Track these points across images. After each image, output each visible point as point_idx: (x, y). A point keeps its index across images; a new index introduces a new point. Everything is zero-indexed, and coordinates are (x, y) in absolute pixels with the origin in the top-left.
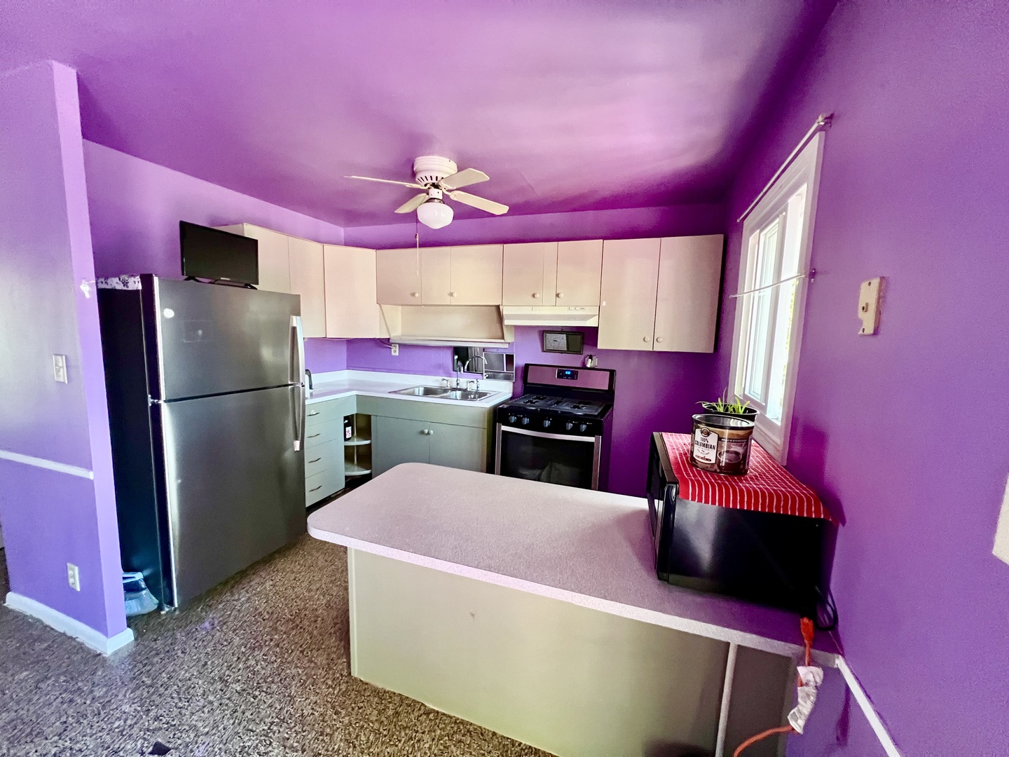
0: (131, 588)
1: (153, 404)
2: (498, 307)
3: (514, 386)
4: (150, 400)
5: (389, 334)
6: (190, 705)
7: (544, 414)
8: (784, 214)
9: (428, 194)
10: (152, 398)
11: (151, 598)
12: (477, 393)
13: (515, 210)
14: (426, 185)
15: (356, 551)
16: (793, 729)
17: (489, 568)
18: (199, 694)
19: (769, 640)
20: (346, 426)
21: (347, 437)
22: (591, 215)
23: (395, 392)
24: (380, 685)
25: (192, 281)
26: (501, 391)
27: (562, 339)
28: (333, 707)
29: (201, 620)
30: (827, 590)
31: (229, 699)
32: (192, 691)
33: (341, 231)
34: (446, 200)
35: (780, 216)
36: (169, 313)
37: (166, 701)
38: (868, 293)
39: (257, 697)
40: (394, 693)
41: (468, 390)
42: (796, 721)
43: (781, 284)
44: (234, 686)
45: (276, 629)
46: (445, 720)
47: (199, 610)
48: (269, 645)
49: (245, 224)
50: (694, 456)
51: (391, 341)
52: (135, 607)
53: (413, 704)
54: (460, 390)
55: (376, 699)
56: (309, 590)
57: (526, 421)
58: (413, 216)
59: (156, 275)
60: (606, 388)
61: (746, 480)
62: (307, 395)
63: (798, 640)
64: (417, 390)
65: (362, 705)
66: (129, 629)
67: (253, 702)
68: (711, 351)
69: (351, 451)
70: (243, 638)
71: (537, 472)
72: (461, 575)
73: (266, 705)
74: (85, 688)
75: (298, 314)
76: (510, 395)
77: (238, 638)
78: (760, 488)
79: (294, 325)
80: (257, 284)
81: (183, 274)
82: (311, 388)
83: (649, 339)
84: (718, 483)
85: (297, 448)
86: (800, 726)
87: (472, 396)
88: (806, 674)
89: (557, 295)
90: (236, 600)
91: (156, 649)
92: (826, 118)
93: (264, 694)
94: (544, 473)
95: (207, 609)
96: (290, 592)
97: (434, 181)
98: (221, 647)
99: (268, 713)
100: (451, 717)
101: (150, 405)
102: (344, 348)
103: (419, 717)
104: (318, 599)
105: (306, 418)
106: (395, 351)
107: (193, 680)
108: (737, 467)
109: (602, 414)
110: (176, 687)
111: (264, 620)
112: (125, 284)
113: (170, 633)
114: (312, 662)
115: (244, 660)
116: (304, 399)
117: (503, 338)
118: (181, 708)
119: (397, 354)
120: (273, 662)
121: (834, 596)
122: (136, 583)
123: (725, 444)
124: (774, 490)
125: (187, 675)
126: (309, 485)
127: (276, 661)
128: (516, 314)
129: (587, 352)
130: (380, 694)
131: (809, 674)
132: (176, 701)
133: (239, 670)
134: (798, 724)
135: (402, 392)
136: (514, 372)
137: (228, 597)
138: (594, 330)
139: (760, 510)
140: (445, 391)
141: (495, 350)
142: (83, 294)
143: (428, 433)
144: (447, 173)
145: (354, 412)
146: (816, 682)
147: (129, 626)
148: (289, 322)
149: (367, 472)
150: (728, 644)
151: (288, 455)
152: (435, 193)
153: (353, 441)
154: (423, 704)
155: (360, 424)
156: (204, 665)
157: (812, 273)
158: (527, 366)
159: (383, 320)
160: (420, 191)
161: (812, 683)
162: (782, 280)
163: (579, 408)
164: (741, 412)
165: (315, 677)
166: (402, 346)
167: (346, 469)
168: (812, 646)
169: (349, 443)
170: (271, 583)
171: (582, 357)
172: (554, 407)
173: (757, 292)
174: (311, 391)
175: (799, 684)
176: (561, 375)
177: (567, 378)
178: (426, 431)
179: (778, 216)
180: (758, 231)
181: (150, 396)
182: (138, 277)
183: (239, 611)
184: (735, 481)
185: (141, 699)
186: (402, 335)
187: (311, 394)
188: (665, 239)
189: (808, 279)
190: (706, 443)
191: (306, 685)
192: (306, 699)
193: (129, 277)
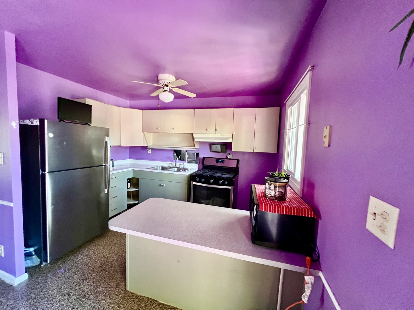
0: (28, 255)
1: (42, 173)
2: (192, 134)
3: (199, 166)
4: (41, 172)
5: (147, 145)
6: (53, 307)
7: (211, 177)
8: (300, 100)
9: (163, 89)
10: (42, 171)
11: (37, 259)
12: (184, 169)
13: (199, 96)
14: (163, 85)
15: (130, 235)
16: (304, 302)
17: (185, 241)
18: (57, 301)
19: (294, 266)
20: (128, 182)
21: (128, 187)
22: (229, 98)
23: (149, 168)
24: (139, 293)
25: (62, 122)
26: (193, 168)
27: (219, 148)
28: (118, 304)
29: (60, 268)
30: (316, 246)
31: (71, 303)
32: (54, 300)
33: (128, 102)
34: (171, 91)
35: (298, 101)
36: (51, 135)
37: (41, 305)
38: (326, 131)
39: (84, 301)
40: (145, 297)
41: (180, 167)
42: (304, 298)
43: (299, 127)
44: (73, 297)
45: (94, 271)
46: (167, 307)
47: (59, 264)
48: (90, 278)
49: (86, 99)
50: (266, 193)
51: (148, 147)
52: (29, 264)
53: (153, 301)
54: (176, 167)
55: (137, 300)
56: (109, 254)
57: (203, 180)
58: (157, 97)
59: (46, 119)
60: (236, 167)
61: (285, 203)
62: (111, 169)
63: (305, 266)
64: (158, 167)
65: (130, 302)
66: (26, 273)
67: (82, 304)
68: (276, 152)
69: (130, 193)
70: (79, 276)
71: (208, 201)
72: (173, 244)
73: (88, 305)
74: (4, 301)
75: (108, 136)
76: (197, 170)
77: (76, 276)
78: (290, 206)
79: (106, 141)
80: (91, 123)
81: (58, 119)
82: (113, 166)
83: (252, 147)
84: (274, 204)
85: (106, 192)
86: (306, 300)
87: (182, 170)
88: (308, 279)
89: (216, 130)
90: (76, 259)
91: (38, 282)
92: (312, 67)
93: (87, 300)
94: (211, 201)
95: (63, 263)
96: (101, 254)
97: (166, 84)
98: (68, 280)
99: (89, 308)
100: (169, 306)
101: (41, 174)
102: (128, 150)
103: (155, 306)
104: (113, 257)
105: (111, 179)
106: (150, 152)
107: (55, 295)
108: (282, 197)
109: (234, 177)
110: (46, 298)
111: (88, 267)
112: (32, 122)
113: (45, 274)
114: (109, 285)
115: (78, 285)
116: (110, 171)
117: (194, 147)
118: (49, 308)
119: (151, 153)
120: (92, 286)
121: (318, 248)
122: (31, 252)
123: (277, 189)
124: (295, 206)
125: (52, 293)
126: (111, 208)
127: (93, 285)
128: (200, 137)
129: (228, 152)
130: (138, 297)
131: (309, 279)
132: (46, 305)
133: (76, 290)
134: (305, 300)
135: (152, 168)
136: (199, 160)
137: (72, 257)
138: (231, 144)
139: (290, 214)
140: (170, 168)
141: (191, 151)
142: (12, 127)
143: (163, 186)
144: (171, 81)
145: (132, 177)
146: (311, 282)
147: (26, 272)
148: (104, 139)
149: (137, 202)
150: (280, 269)
151: (102, 195)
152: (166, 88)
153: (131, 189)
154: (157, 301)
155: (134, 182)
156: (60, 288)
157: (309, 123)
158: (204, 158)
159: (145, 139)
160: (160, 88)
161: (310, 283)
162: (299, 125)
163: (225, 175)
164: (284, 176)
165: (110, 291)
166: (152, 149)
167: (128, 201)
168: (310, 268)
169: (129, 190)
170: (92, 250)
171: (226, 154)
172: (215, 175)
173: (291, 130)
174: (113, 168)
175: (305, 283)
176: (218, 161)
177: (220, 163)
178: (162, 185)
179: (297, 102)
180: (291, 106)
181: (41, 170)
182: (38, 120)
183: (77, 263)
184: (281, 203)
185: (30, 305)
186: (153, 145)
187: (113, 170)
188: (257, 109)
189: (307, 125)
190: (270, 188)
191: (106, 295)
192: (106, 301)
193: (34, 120)
